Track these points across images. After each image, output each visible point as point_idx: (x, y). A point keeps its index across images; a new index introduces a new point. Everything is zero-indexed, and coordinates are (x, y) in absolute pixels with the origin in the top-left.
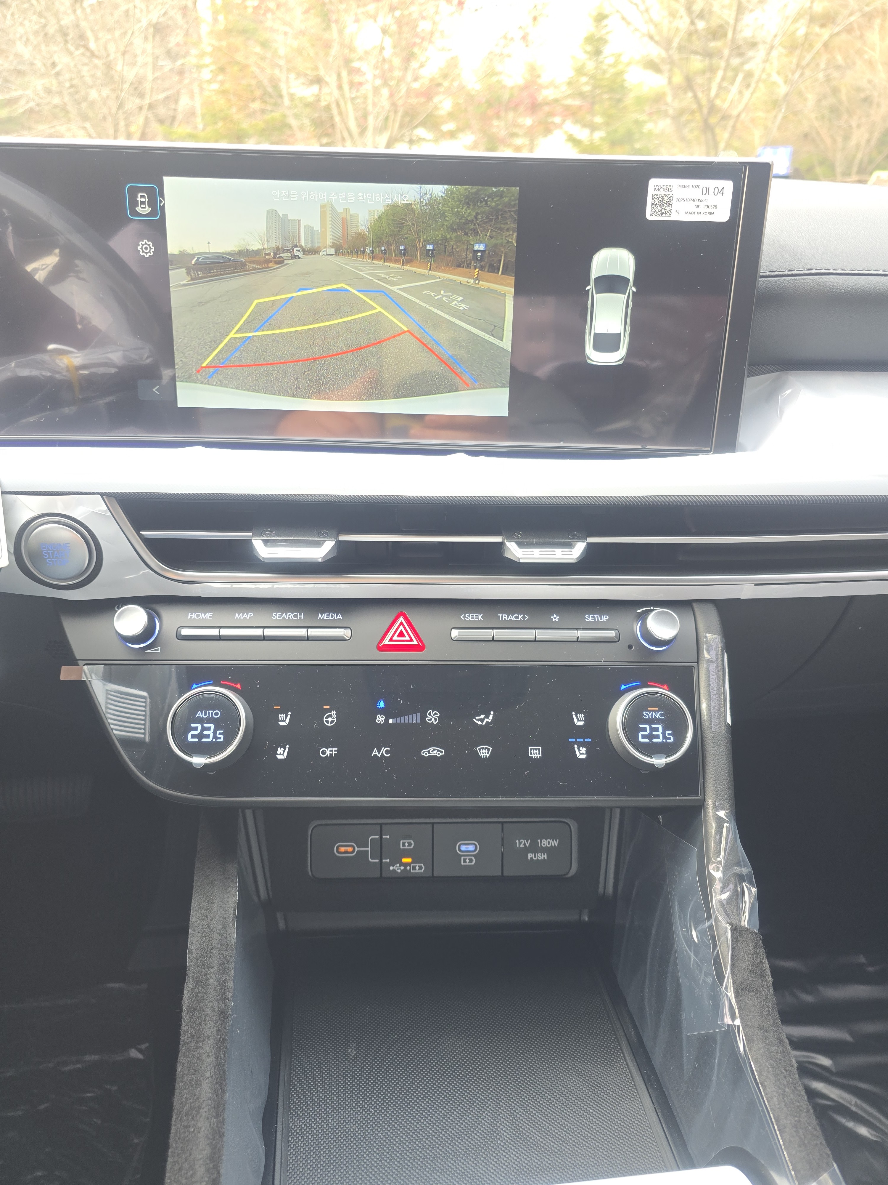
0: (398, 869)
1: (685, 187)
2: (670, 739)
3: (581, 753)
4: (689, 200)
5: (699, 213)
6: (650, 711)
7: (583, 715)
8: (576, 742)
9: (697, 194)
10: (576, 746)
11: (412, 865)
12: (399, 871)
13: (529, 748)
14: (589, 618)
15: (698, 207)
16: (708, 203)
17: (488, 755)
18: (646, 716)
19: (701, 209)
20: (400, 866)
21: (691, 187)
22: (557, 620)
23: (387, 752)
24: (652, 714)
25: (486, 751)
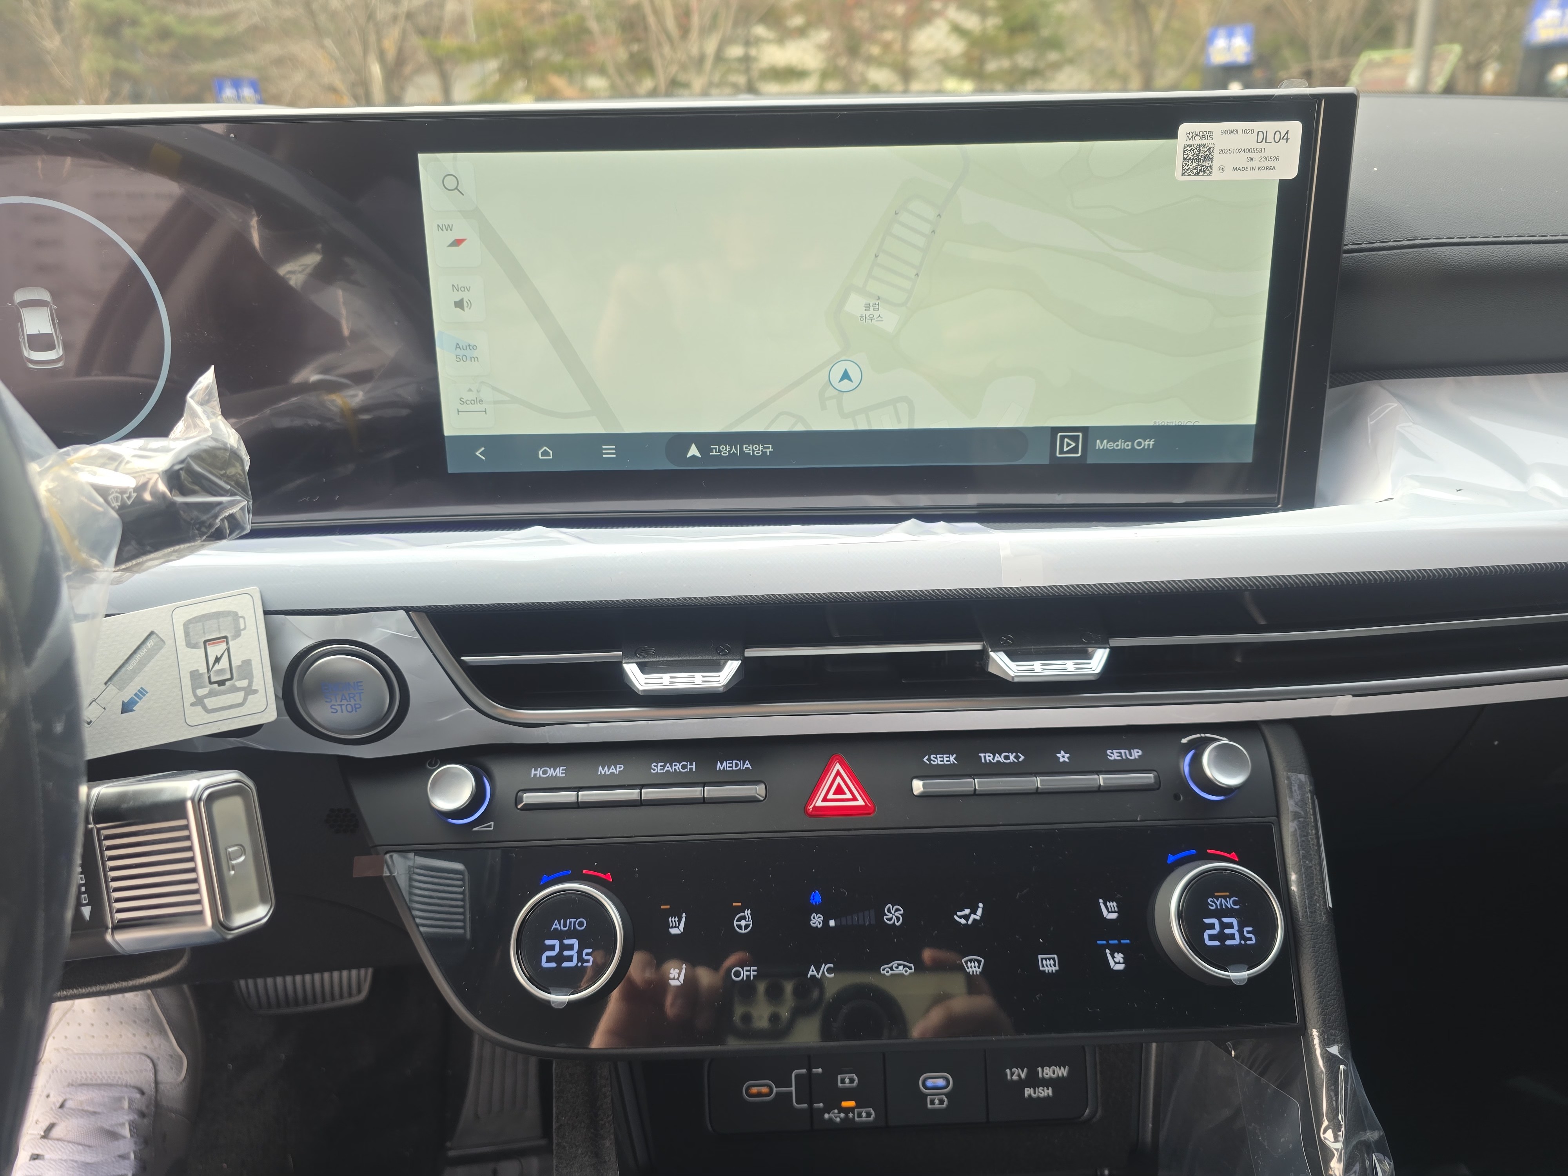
0: (836, 1116)
1: (1232, 132)
2: (1251, 939)
3: (1117, 962)
4: (1238, 151)
5: (1253, 168)
6: (1217, 898)
7: (1115, 904)
8: (1108, 946)
9: (1250, 141)
10: (1108, 951)
11: (856, 1110)
12: (838, 1120)
13: (1040, 957)
14: (1114, 755)
15: (1252, 159)
16: (1266, 154)
17: (979, 970)
18: (1212, 906)
19: (1256, 164)
20: (839, 1113)
21: (1240, 132)
22: (1067, 760)
23: (830, 970)
24: (1221, 901)
25: (976, 964)
